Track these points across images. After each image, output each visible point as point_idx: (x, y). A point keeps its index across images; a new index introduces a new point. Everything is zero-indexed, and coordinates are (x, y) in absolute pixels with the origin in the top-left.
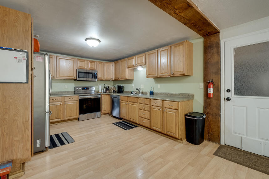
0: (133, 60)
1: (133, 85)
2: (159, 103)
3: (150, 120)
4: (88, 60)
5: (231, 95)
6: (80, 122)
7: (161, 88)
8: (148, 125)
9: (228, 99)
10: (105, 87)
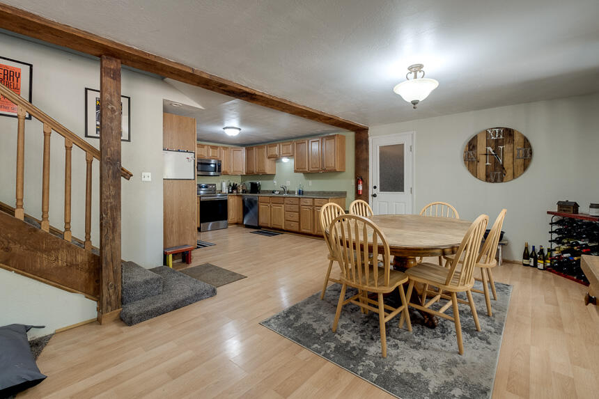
0: (277, 148)
1: (275, 182)
2: (309, 202)
3: (299, 222)
4: (208, 146)
5: (377, 191)
6: (202, 233)
7: (312, 185)
8: (296, 229)
9: (374, 196)
10: (230, 185)
